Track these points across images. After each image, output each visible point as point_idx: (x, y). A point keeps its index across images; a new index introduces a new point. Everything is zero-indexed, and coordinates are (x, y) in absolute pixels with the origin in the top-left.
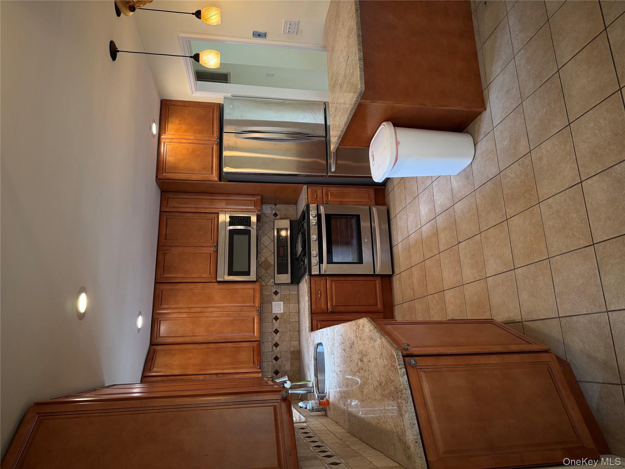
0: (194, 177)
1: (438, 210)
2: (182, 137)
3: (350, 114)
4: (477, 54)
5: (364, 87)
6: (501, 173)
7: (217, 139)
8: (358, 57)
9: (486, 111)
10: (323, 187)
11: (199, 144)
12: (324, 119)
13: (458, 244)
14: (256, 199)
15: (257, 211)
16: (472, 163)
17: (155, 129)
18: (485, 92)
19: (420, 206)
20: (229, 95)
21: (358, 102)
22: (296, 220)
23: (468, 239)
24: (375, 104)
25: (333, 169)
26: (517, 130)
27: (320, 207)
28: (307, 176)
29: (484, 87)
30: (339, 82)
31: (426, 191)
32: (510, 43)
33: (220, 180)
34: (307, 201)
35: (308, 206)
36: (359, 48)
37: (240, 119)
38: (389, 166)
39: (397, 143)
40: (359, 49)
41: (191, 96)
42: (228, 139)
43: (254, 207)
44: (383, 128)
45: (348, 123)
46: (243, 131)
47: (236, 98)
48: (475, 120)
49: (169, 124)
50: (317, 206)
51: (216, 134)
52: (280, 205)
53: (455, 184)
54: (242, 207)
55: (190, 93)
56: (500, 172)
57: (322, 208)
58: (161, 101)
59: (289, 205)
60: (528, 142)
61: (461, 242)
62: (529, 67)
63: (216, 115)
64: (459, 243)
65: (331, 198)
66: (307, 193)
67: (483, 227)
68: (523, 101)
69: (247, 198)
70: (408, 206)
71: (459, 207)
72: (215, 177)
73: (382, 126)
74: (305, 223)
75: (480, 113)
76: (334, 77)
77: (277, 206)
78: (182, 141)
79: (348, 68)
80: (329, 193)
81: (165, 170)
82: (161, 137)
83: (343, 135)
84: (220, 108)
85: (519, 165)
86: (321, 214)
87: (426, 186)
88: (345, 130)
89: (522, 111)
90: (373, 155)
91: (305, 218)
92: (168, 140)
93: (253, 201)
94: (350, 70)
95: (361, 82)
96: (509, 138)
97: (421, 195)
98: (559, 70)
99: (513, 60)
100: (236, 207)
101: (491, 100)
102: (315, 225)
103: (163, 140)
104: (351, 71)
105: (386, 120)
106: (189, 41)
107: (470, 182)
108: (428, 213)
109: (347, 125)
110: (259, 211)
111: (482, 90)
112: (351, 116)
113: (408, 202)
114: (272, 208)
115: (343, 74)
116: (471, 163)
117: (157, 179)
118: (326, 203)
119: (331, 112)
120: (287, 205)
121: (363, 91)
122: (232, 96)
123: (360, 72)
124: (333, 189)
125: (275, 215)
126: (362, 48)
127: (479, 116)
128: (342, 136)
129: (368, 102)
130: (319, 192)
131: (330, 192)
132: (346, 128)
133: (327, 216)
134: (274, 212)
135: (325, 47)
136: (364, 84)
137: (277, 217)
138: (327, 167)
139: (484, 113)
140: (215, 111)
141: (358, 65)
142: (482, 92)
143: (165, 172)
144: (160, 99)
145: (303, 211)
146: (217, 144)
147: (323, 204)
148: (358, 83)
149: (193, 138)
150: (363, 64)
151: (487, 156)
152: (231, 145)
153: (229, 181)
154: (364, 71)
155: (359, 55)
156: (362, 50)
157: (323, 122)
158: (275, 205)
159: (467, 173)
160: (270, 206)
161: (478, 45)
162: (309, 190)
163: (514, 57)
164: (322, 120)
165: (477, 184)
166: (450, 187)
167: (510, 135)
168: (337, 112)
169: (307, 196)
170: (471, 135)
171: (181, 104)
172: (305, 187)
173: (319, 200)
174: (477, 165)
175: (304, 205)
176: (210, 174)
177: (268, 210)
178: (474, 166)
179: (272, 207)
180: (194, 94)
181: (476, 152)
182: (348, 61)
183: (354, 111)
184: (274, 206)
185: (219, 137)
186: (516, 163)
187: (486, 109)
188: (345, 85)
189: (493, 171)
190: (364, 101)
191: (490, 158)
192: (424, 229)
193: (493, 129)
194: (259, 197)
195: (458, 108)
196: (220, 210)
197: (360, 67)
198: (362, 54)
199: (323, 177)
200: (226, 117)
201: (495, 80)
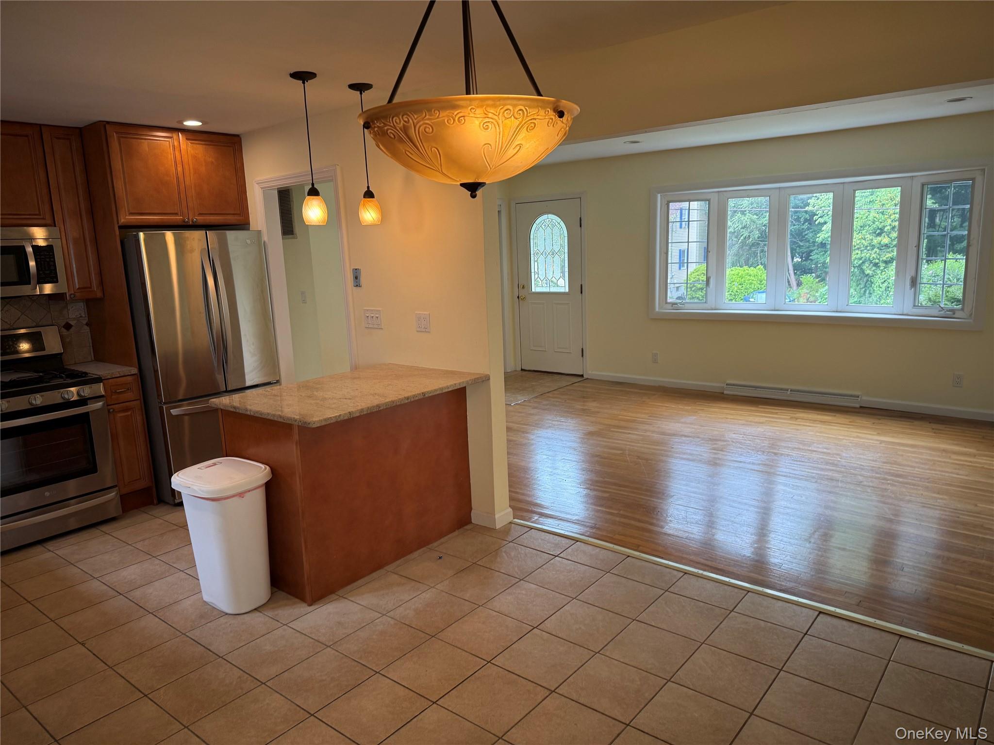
0: (119, 185)
1: (137, 593)
2: (186, 167)
3: (274, 415)
4: (380, 569)
5: (316, 426)
6: (221, 659)
7: (192, 221)
8: (353, 410)
9: (309, 607)
10: (139, 401)
11: (179, 193)
12: (254, 384)
13: (80, 643)
14: (95, 289)
15: (70, 293)
16: (227, 616)
17: (192, 123)
18: (333, 596)
19: (135, 566)
20: (265, 238)
21: (294, 423)
22: (64, 364)
23: (94, 654)
24: (295, 447)
25: (174, 412)
26: (290, 656)
27: (100, 402)
28: (156, 371)
29: (340, 592)
30: (316, 393)
31: (164, 567)
32: (400, 604)
33: (120, 227)
34: (109, 377)
35: (98, 380)
36: (365, 410)
37: (231, 256)
38: (203, 491)
39: (241, 495)
40: (362, 409)
41: (254, 181)
42: (195, 238)
43: (77, 287)
44: (261, 468)
45: (260, 416)
46: (213, 261)
47: (261, 248)
48: (292, 597)
49: (204, 146)
50: (102, 396)
51: (200, 219)
52: (89, 333)
53: (187, 603)
54: (74, 266)
55: (258, 179)
56: (222, 657)
57: (99, 404)
58: (238, 136)
59: (91, 347)
60: (277, 676)
61: (84, 646)
62: (374, 637)
63: (231, 219)
64: (82, 644)
65: (121, 417)
66: (122, 375)
67: (123, 667)
68: (331, 646)
69: (93, 275)
70: (130, 547)
71: (150, 622)
72: (126, 218)
73: (263, 466)
74: (62, 380)
75: (303, 599)
76: (320, 386)
77: (86, 327)
78: (178, 165)
79: (335, 401)
80: (129, 413)
81: (123, 137)
82: (180, 134)
83: (241, 412)
84: (243, 225)
85: (240, 677)
86: (87, 405)
87: (174, 563)
88: (248, 413)
89: (318, 651)
90: (215, 464)
91: (72, 379)
92: (176, 144)
93: (91, 284)
94: (335, 403)
95: (321, 421)
96: (276, 649)
97: (157, 562)
98: (379, 673)
99: (380, 615)
100: (73, 256)
101: (324, 607)
102: (63, 398)
103: (175, 135)
104: (333, 406)
105: (273, 471)
106: (332, 180)
107: (196, 623)
108: (126, 580)
109: (257, 415)
110: (72, 296)
111: (336, 592)
112: (272, 418)
113: (139, 546)
114: (81, 318)
115: (327, 396)
116: (227, 614)
117: (105, 123)
118: (110, 410)
119: (271, 389)
120: (91, 345)
121: (310, 426)
122: (264, 242)
123: (334, 417)
124: (138, 419)
125: (68, 326)
126: (365, 413)
127: (299, 601)
128: (238, 411)
129: (296, 437)
130: (129, 395)
131: (131, 414)
132: (252, 414)
133: (86, 416)
134: (72, 323)
135: (356, 368)
136: (320, 425)
137: (64, 330)
138: (177, 402)
139: (304, 605)
140: (236, 217)
141: (342, 413)
142: (332, 592)
143: (119, 138)
144: (241, 134)
145: (86, 374)
146: (184, 222)
147: (108, 406)
148: (320, 417)
149: (187, 183)
150: (345, 418)
151: (243, 631)
152: (188, 242)
153: (122, 243)
154: (337, 422)
155: (355, 411)
156: (362, 414)
157: (248, 384)
158: (87, 324)
159: (210, 613)
160: (84, 316)
161: (390, 567)
162: (129, 378)
163: (384, 615)
164: (253, 382)
165: (195, 634)
166: (181, 597)
167: (281, 649)
168: (272, 397)
169: (118, 376)
170: (269, 599)
171: (238, 166)
172: (135, 371)
173: (113, 397)
174: (226, 623)
175: (99, 373)
176: (129, 210)
177: (76, 312)
178: (223, 620)
179: (83, 318)
180: (257, 185)
181: (246, 615)
182: (344, 400)
183: (280, 420)
184: (85, 322)
185: (196, 224)
186: (241, 672)
187: (310, 605)
188: (314, 401)
189: (220, 646)
190: (296, 431)
191: (241, 636)
192: (95, 584)
193: (284, 625)
194: (99, 294)
195: (306, 566)
196: (63, 229)
197: (340, 415)
198: (358, 414)
199: (158, 398)
200: (231, 235)
201: (352, 603)
